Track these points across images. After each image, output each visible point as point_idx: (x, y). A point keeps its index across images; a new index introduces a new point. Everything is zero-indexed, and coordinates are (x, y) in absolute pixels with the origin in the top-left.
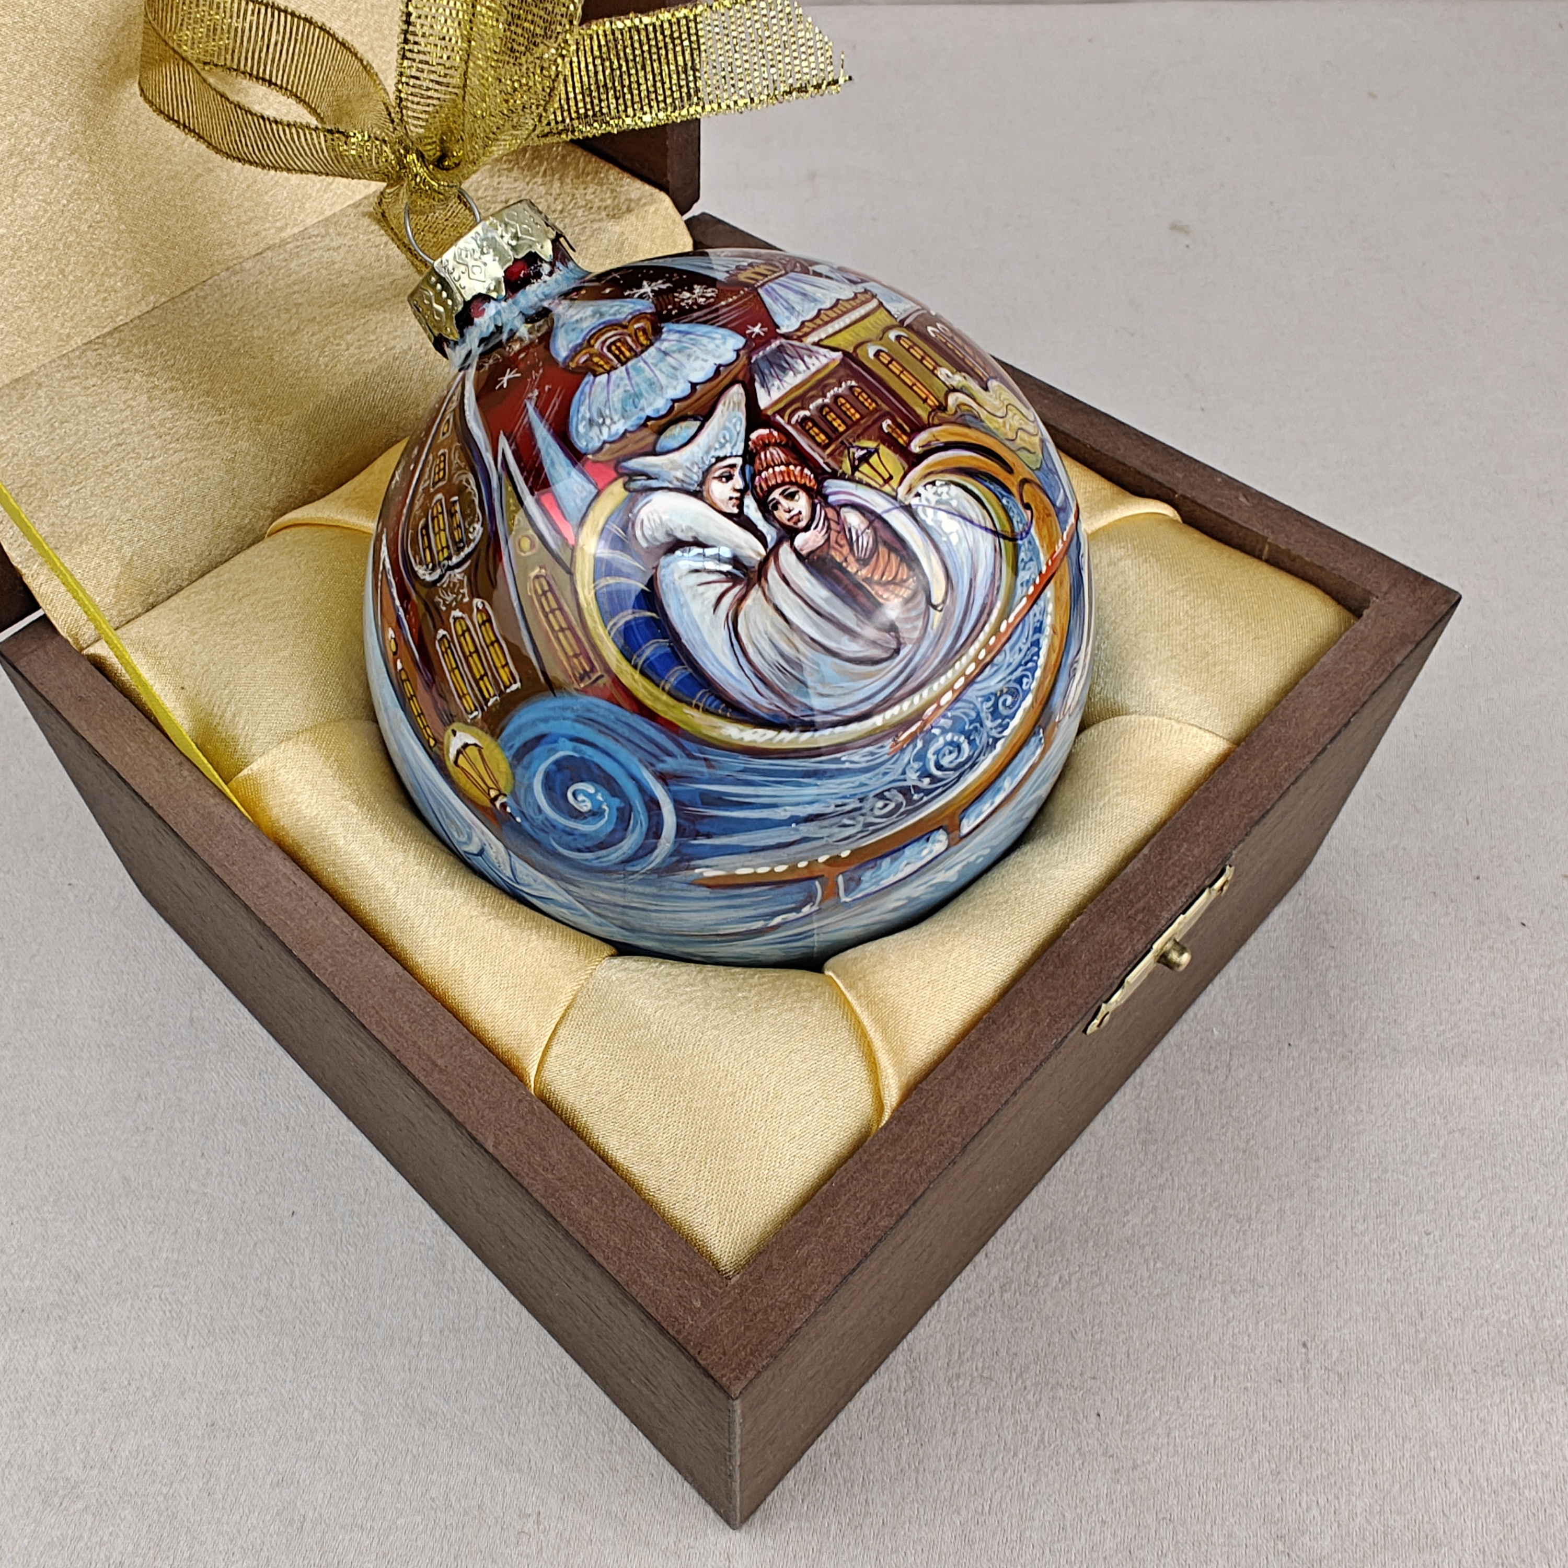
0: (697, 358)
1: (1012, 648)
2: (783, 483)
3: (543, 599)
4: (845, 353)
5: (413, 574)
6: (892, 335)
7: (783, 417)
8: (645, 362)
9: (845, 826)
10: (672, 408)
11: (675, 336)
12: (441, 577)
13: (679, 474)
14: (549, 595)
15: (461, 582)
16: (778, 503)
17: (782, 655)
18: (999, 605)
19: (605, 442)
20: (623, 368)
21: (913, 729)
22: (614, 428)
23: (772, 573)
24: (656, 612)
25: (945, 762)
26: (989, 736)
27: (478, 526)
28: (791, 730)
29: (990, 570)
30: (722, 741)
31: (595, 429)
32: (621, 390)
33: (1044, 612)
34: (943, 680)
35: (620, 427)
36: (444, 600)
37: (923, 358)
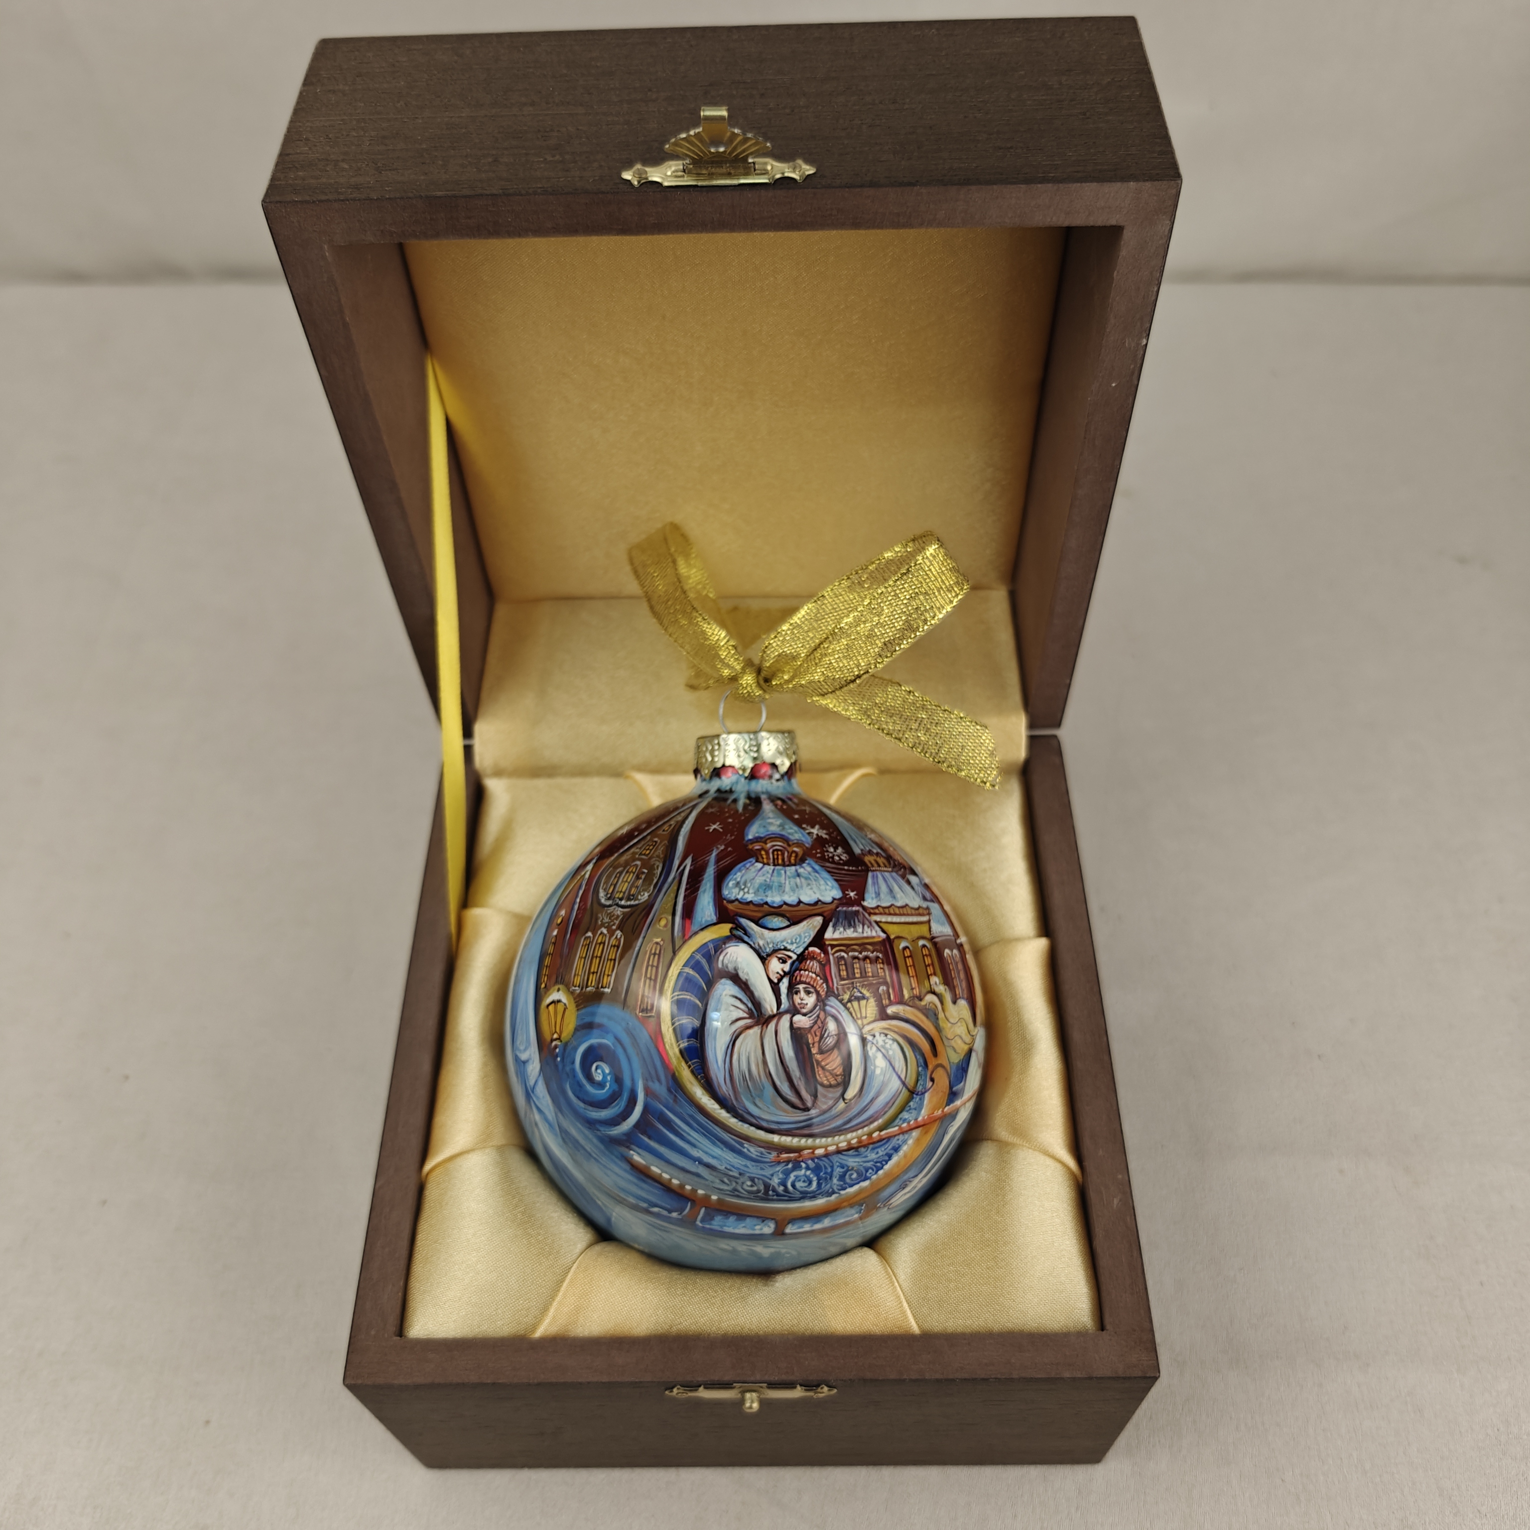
0: (811, 889)
1: (873, 1149)
2: (809, 984)
3: (652, 957)
4: (888, 937)
5: (596, 892)
6: (921, 943)
7: (832, 949)
8: (785, 872)
9: (723, 1182)
10: (781, 906)
11: (809, 869)
12: (610, 906)
13: (761, 943)
14: (657, 957)
15: (618, 916)
16: (799, 991)
17: (749, 1071)
18: (880, 1121)
19: (737, 900)
20: (772, 867)
21: (792, 1155)
22: (746, 896)
23: (772, 1026)
24: (702, 1004)
25: (799, 1185)
26: (831, 1187)
27: (646, 894)
28: (728, 1112)
29: (888, 1100)
30: (690, 1093)
31: (737, 890)
32: (764, 878)
33: (905, 1142)
34: (824, 1140)
35: (750, 897)
36: (603, 919)
37: (929, 965)
